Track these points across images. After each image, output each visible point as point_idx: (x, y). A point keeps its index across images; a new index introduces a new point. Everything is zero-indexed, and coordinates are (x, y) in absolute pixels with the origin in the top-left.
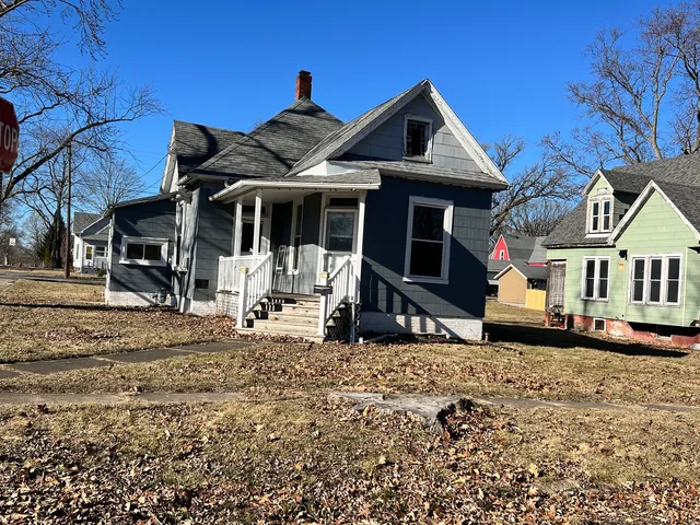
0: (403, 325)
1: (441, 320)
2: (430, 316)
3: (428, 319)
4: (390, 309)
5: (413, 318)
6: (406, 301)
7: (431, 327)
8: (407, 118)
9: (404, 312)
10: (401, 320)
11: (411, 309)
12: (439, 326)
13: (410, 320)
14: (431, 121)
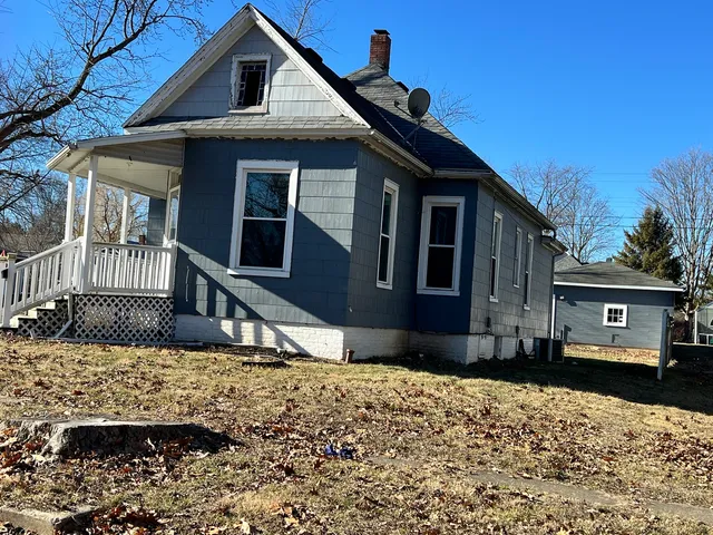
0: (230, 333)
1: (283, 328)
2: (267, 323)
3: (264, 327)
4: (211, 311)
5: (244, 325)
6: (233, 301)
7: (269, 339)
8: (235, 60)
9: (230, 315)
10: (227, 327)
11: (240, 312)
12: (281, 338)
13: (240, 327)
14: (268, 58)
